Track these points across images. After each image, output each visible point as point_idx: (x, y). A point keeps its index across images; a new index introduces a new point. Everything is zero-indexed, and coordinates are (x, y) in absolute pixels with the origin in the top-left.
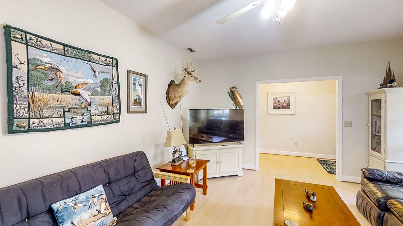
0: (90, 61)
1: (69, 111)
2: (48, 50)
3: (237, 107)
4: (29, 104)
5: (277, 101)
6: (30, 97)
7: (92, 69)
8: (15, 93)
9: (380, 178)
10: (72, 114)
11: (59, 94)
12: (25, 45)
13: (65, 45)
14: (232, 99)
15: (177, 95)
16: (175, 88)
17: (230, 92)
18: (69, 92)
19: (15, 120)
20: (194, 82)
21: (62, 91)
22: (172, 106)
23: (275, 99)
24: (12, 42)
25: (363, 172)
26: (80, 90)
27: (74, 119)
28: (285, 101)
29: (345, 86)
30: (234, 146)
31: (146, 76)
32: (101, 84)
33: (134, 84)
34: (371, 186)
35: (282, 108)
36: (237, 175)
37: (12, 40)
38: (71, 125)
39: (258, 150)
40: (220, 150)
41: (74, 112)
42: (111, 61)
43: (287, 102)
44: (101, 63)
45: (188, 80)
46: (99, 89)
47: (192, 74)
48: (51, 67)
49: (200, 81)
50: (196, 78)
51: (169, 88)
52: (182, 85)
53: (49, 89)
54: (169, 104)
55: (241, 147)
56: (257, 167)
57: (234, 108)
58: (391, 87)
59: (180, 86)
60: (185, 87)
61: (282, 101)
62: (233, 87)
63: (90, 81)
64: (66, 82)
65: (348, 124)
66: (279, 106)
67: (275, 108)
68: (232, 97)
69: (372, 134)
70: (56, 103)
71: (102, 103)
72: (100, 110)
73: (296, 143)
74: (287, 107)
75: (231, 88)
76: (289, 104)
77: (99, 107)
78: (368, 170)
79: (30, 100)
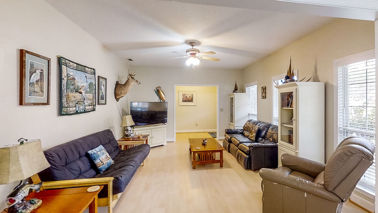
0: (85, 72)
1: (77, 103)
2: (72, 68)
3: (161, 100)
4: (67, 99)
5: (185, 97)
6: (67, 95)
7: (86, 77)
8: (63, 94)
9: (231, 132)
10: (79, 105)
11: (75, 93)
12: (66, 67)
13: (77, 64)
14: (158, 95)
15: (123, 92)
16: (121, 87)
17: (156, 90)
18: (78, 92)
19: (63, 108)
20: (136, 84)
21: (76, 92)
22: (117, 100)
23: (184, 95)
24: (63, 65)
25: (226, 131)
26: (82, 90)
27: (80, 108)
28: (190, 97)
29: (220, 90)
30: (160, 126)
31: (106, 79)
32: (89, 86)
33: (101, 85)
34: (227, 135)
35: (189, 102)
36: (163, 145)
37: (62, 64)
38: (79, 112)
39: (175, 131)
40: (152, 130)
41: (80, 104)
42: (93, 71)
43: (191, 97)
44: (89, 73)
45: (131, 82)
46: (88, 90)
47: (134, 78)
48: (73, 78)
49: (140, 83)
50: (137, 81)
51: (116, 87)
52: (127, 86)
53: (72, 91)
54: (116, 98)
55: (166, 127)
56: (175, 140)
57: (159, 101)
58: (236, 92)
59: (125, 86)
60: (129, 86)
61: (188, 97)
62: (159, 87)
63: (85, 85)
64: (77, 86)
65: (221, 110)
66: (186, 100)
67: (184, 102)
68: (158, 93)
69: (231, 114)
70: (74, 98)
71: (90, 99)
72: (89, 103)
73: (197, 124)
74: (191, 101)
75: (157, 87)
76: (192, 99)
77: (88, 100)
78: (227, 129)
79: (67, 97)
